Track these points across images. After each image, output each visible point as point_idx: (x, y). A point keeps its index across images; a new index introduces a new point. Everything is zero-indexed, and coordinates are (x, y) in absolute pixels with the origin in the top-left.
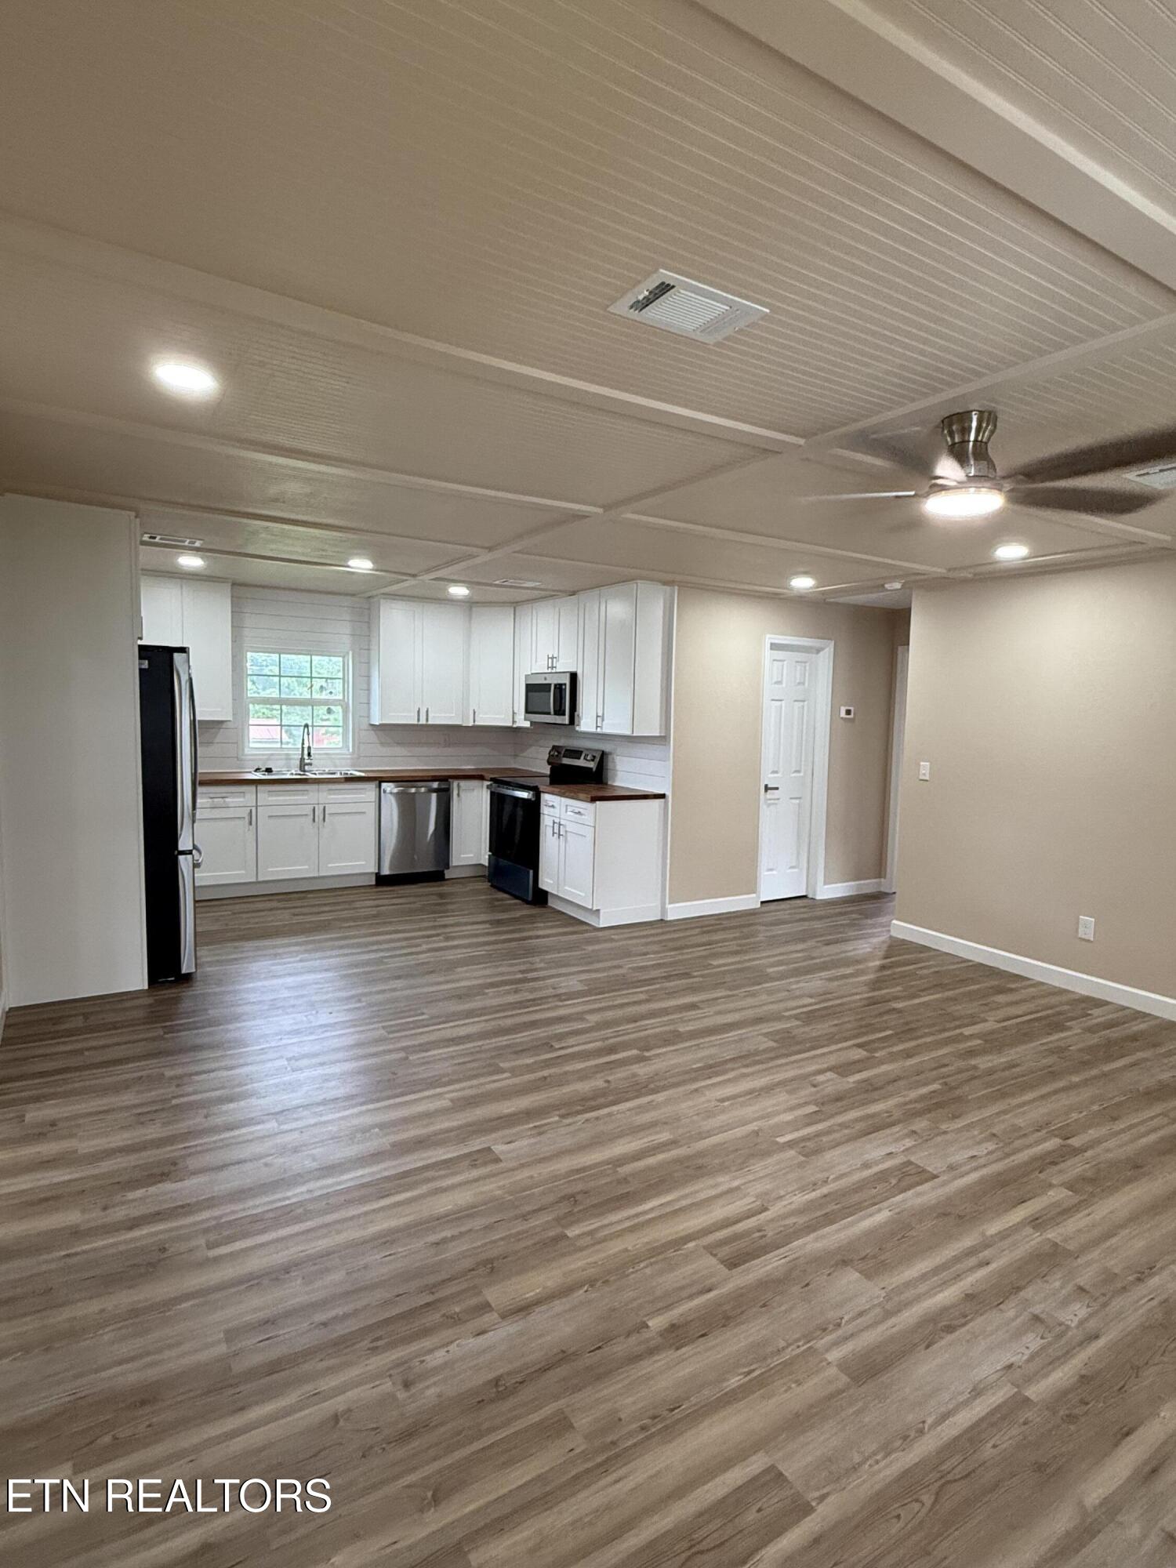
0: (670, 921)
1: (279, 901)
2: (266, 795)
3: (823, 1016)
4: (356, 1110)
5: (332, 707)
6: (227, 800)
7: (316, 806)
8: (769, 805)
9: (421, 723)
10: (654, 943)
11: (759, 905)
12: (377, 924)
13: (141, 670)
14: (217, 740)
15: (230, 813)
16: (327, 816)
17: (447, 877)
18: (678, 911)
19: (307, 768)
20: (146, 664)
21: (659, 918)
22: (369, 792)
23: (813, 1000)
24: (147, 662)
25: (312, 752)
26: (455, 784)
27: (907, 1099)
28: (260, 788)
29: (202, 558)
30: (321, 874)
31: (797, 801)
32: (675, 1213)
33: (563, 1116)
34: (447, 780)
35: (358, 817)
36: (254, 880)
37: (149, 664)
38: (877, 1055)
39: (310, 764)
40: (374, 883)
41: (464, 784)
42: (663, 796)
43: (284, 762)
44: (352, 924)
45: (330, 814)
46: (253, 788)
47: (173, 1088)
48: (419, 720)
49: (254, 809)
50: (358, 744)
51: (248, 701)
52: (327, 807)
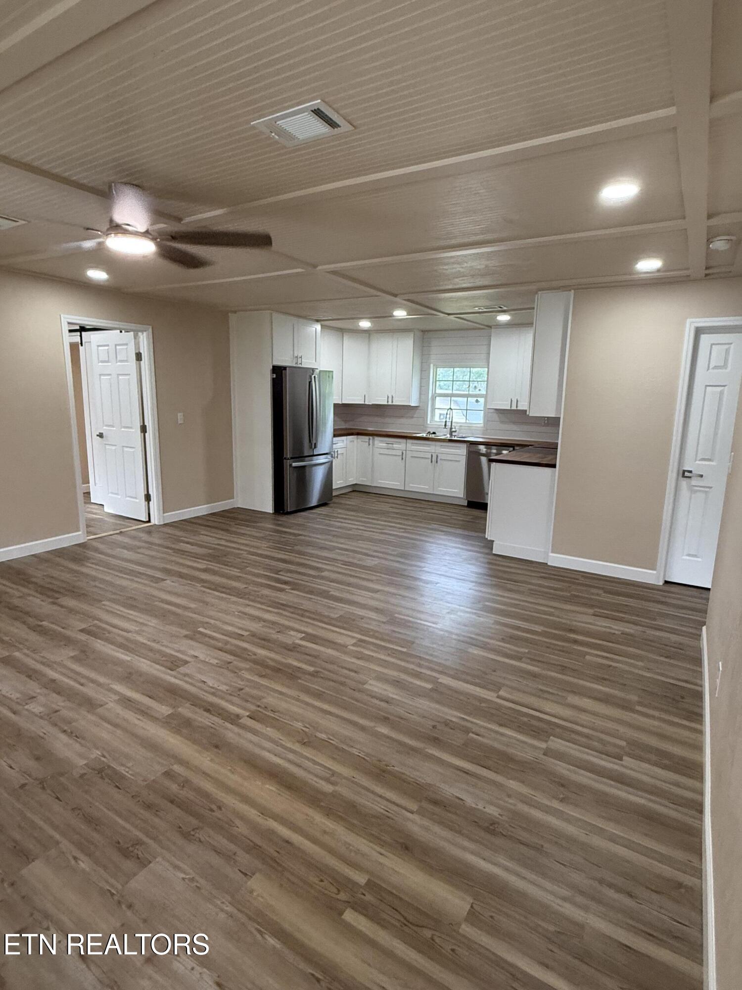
2: (410, 445)
4: (419, 621)
5: (479, 399)
6: (394, 446)
7: (433, 454)
9: (512, 408)
11: (661, 583)
13: (273, 380)
15: (394, 452)
16: (437, 460)
18: (559, 560)
19: (454, 434)
21: (545, 562)
28: (408, 441)
29: (370, 322)
30: (434, 493)
36: (403, 489)
39: (455, 432)
40: (466, 505)
42: (554, 466)
45: (441, 459)
46: (404, 441)
48: (511, 407)
49: (404, 452)
50: (487, 420)
51: (436, 395)
52: (439, 455)
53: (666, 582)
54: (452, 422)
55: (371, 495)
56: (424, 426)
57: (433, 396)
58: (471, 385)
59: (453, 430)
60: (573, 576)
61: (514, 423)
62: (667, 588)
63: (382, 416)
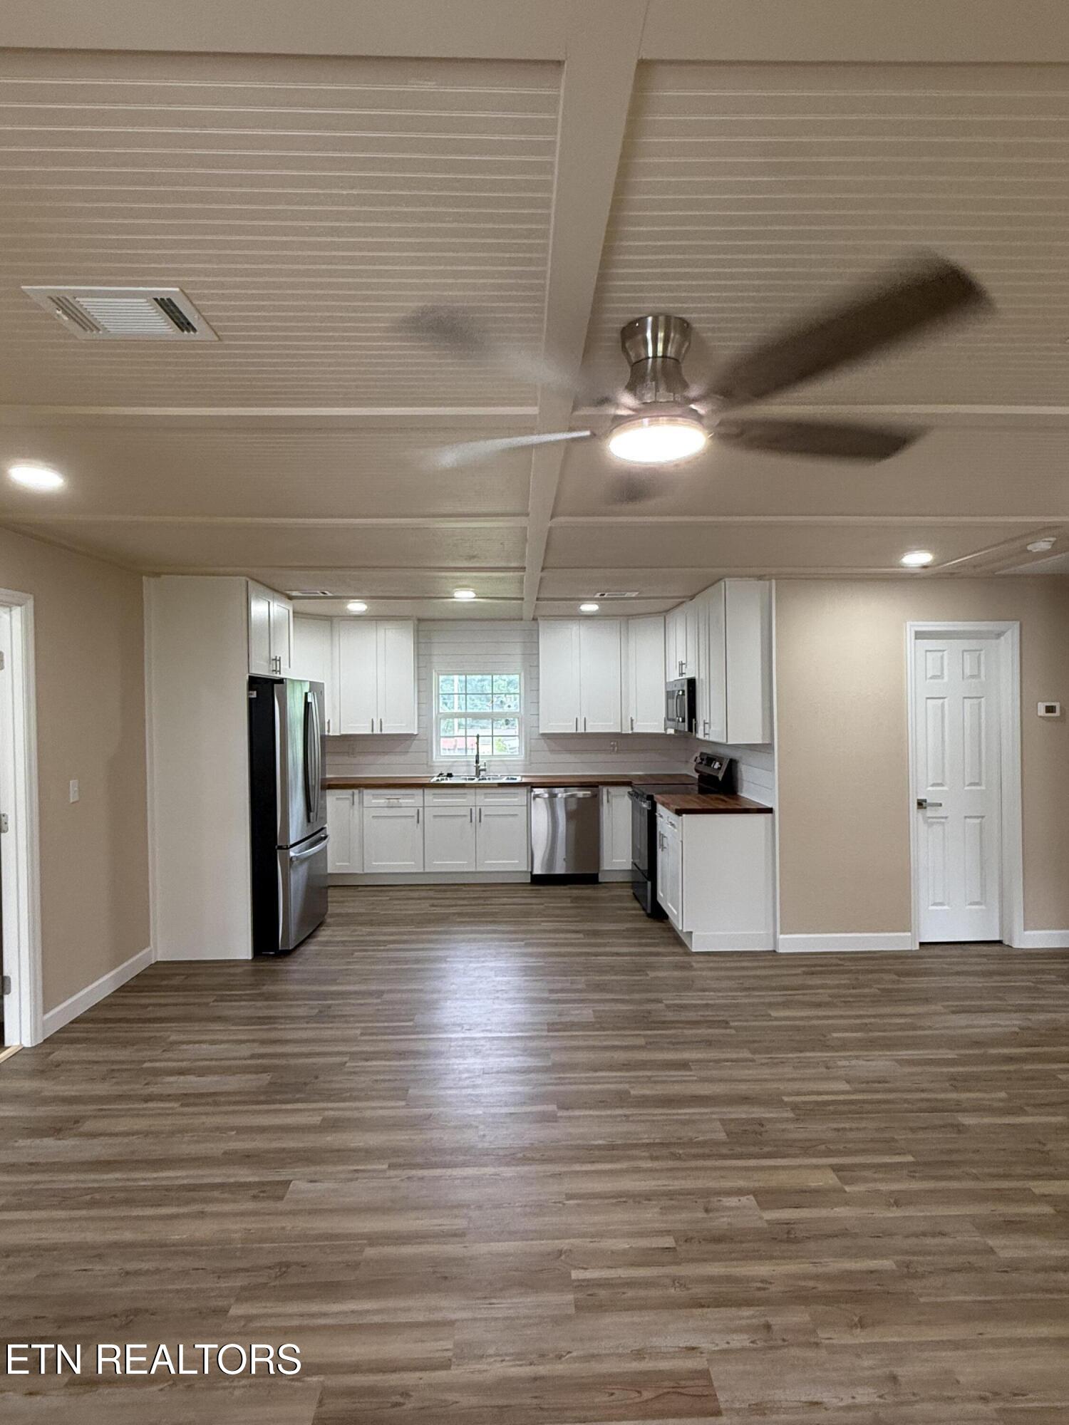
0: (781, 954)
1: (436, 891)
2: (431, 797)
3: (834, 1113)
5: (509, 719)
6: (400, 801)
7: (473, 808)
8: (931, 825)
9: (579, 731)
10: (729, 978)
11: (917, 947)
12: (487, 922)
13: (250, 701)
14: (410, 750)
15: (401, 812)
16: (482, 817)
17: (600, 880)
18: (791, 943)
20: (254, 695)
21: (771, 949)
22: (520, 797)
23: (846, 1087)
24: (255, 692)
25: (480, 759)
26: (605, 790)
27: (820, 1270)
28: (427, 791)
30: (476, 870)
31: (978, 821)
32: (353, 1328)
33: (391, 1166)
34: (597, 787)
35: (511, 819)
36: (421, 870)
37: (257, 694)
38: (847, 1189)
39: (484, 770)
40: (529, 881)
41: (613, 790)
42: (770, 811)
43: (465, 768)
44: (468, 919)
45: (486, 815)
46: (420, 791)
47: (159, 1052)
49: (421, 809)
50: (530, 751)
51: (440, 716)
52: (483, 809)
53: (921, 944)
54: (477, 756)
55: (360, 889)
56: (429, 765)
57: (437, 717)
58: (495, 699)
59: (482, 768)
60: (825, 962)
61: (570, 751)
62: (925, 952)
63: (351, 753)
